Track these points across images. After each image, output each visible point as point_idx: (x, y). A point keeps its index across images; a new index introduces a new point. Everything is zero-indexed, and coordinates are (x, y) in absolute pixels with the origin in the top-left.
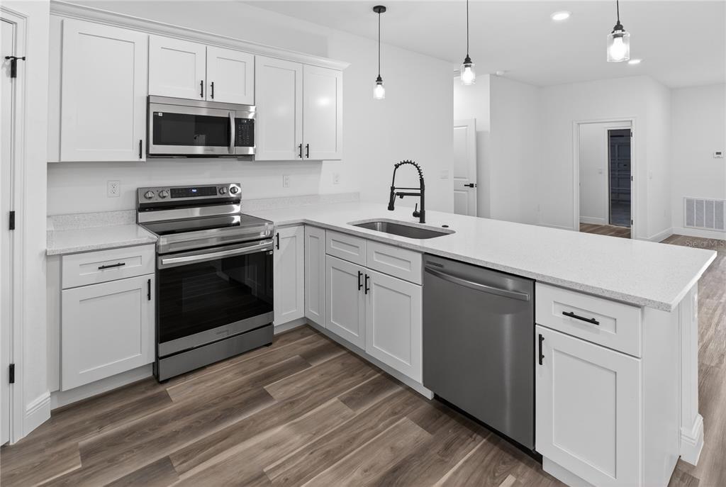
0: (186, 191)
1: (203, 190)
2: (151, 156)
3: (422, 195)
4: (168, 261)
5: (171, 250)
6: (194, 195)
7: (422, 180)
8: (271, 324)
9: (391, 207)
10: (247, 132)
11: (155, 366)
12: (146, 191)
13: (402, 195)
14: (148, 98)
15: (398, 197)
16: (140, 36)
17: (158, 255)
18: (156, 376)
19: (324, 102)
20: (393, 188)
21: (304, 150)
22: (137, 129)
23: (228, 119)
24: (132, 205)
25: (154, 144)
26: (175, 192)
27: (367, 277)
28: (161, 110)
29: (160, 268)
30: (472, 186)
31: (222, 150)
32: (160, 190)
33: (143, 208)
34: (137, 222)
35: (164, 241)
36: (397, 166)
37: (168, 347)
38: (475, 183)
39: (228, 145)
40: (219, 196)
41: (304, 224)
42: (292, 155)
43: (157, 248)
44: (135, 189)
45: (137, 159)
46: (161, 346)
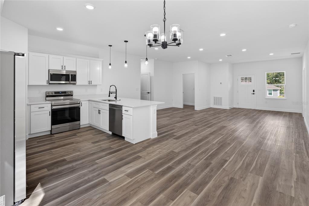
0: (58, 92)
1: (63, 92)
2: (49, 84)
3: (116, 93)
4: (54, 107)
5: (55, 105)
6: (60, 93)
7: (116, 90)
8: (80, 124)
9: (109, 96)
10: (74, 78)
11: (51, 131)
12: (48, 93)
13: (112, 93)
14: (49, 70)
15: (111, 94)
16: (46, 55)
17: (52, 106)
18: (51, 134)
19: (98, 69)
20: (110, 92)
21: (90, 82)
22: (46, 77)
23: (69, 74)
24: (45, 96)
25: (50, 81)
26: (55, 93)
27: (100, 111)
28: (52, 73)
29: (52, 109)
30: (149, 93)
31: (68, 82)
32: (52, 93)
33: (47, 96)
34: (46, 100)
35: (53, 103)
36: (111, 86)
37: (54, 127)
38: (150, 92)
39: (69, 81)
40: (67, 94)
41: (89, 101)
42: (87, 83)
43: (52, 104)
44: (45, 91)
45: (46, 84)
46: (52, 126)
